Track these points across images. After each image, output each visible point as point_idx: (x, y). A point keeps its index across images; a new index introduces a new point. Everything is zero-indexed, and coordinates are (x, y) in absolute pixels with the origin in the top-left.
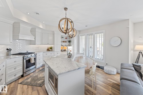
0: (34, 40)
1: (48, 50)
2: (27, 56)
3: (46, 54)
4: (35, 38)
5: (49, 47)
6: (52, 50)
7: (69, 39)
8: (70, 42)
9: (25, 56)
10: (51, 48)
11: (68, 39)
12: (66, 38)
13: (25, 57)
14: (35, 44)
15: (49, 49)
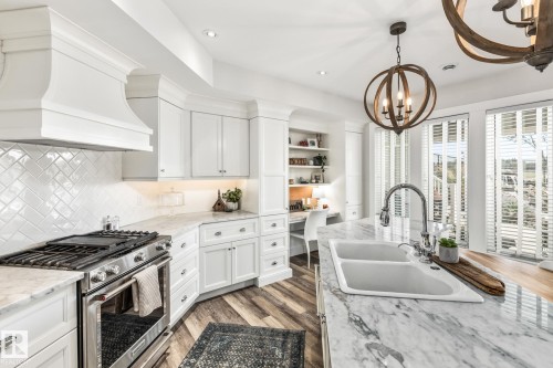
0: (150, 149)
1: (219, 207)
2: (109, 273)
3: (218, 234)
4: (154, 140)
5: (224, 191)
6: (239, 208)
7: (316, 148)
8: (320, 160)
9: (93, 273)
10: (235, 196)
11: (310, 147)
12: (304, 143)
13: (95, 280)
14: (155, 179)
15: (224, 201)
